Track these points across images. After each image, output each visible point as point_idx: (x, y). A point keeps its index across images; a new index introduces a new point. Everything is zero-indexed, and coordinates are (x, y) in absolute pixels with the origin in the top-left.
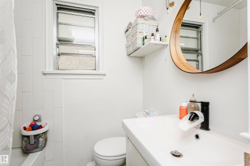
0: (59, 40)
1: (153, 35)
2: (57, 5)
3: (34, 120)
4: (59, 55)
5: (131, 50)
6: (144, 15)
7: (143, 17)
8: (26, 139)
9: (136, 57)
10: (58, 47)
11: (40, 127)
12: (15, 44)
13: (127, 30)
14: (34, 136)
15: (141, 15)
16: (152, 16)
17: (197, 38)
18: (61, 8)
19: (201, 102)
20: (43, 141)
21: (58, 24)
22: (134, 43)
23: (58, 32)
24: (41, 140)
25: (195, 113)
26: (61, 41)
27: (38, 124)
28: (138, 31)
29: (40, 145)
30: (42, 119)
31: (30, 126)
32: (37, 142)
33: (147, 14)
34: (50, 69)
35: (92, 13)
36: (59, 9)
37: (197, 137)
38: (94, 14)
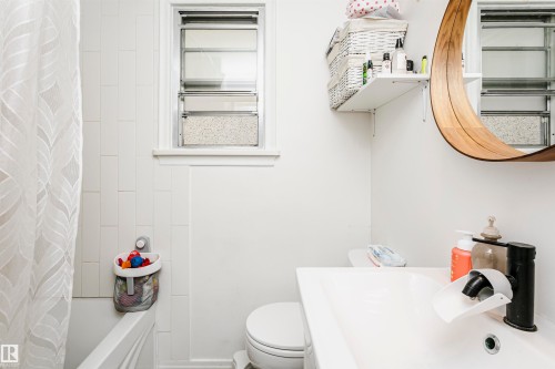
0: (186, 86)
1: (386, 57)
2: (181, 13)
3: (137, 248)
4: (185, 116)
5: (339, 96)
6: (367, 8)
7: (364, 13)
8: (120, 282)
9: (353, 112)
10: (183, 100)
11: (146, 262)
12: (80, 107)
13: (331, 49)
14: (135, 278)
15: (359, 9)
16: (389, 7)
17: (544, 49)
18: (189, 18)
19: (507, 245)
20: (149, 291)
21: (184, 51)
22: (344, 80)
23: (182, 68)
24: (146, 288)
25: (482, 276)
26: (190, 87)
27: (144, 255)
28: (350, 49)
29: (144, 299)
30: (152, 246)
31: (129, 259)
32: (139, 293)
33: (375, 6)
34: (166, 146)
35: (251, 19)
36: (185, 20)
37: (491, 343)
38: (254, 20)
